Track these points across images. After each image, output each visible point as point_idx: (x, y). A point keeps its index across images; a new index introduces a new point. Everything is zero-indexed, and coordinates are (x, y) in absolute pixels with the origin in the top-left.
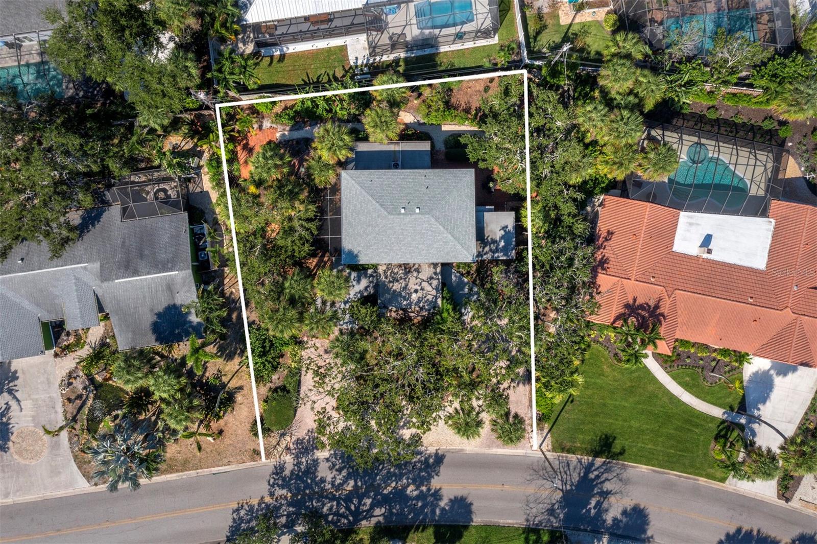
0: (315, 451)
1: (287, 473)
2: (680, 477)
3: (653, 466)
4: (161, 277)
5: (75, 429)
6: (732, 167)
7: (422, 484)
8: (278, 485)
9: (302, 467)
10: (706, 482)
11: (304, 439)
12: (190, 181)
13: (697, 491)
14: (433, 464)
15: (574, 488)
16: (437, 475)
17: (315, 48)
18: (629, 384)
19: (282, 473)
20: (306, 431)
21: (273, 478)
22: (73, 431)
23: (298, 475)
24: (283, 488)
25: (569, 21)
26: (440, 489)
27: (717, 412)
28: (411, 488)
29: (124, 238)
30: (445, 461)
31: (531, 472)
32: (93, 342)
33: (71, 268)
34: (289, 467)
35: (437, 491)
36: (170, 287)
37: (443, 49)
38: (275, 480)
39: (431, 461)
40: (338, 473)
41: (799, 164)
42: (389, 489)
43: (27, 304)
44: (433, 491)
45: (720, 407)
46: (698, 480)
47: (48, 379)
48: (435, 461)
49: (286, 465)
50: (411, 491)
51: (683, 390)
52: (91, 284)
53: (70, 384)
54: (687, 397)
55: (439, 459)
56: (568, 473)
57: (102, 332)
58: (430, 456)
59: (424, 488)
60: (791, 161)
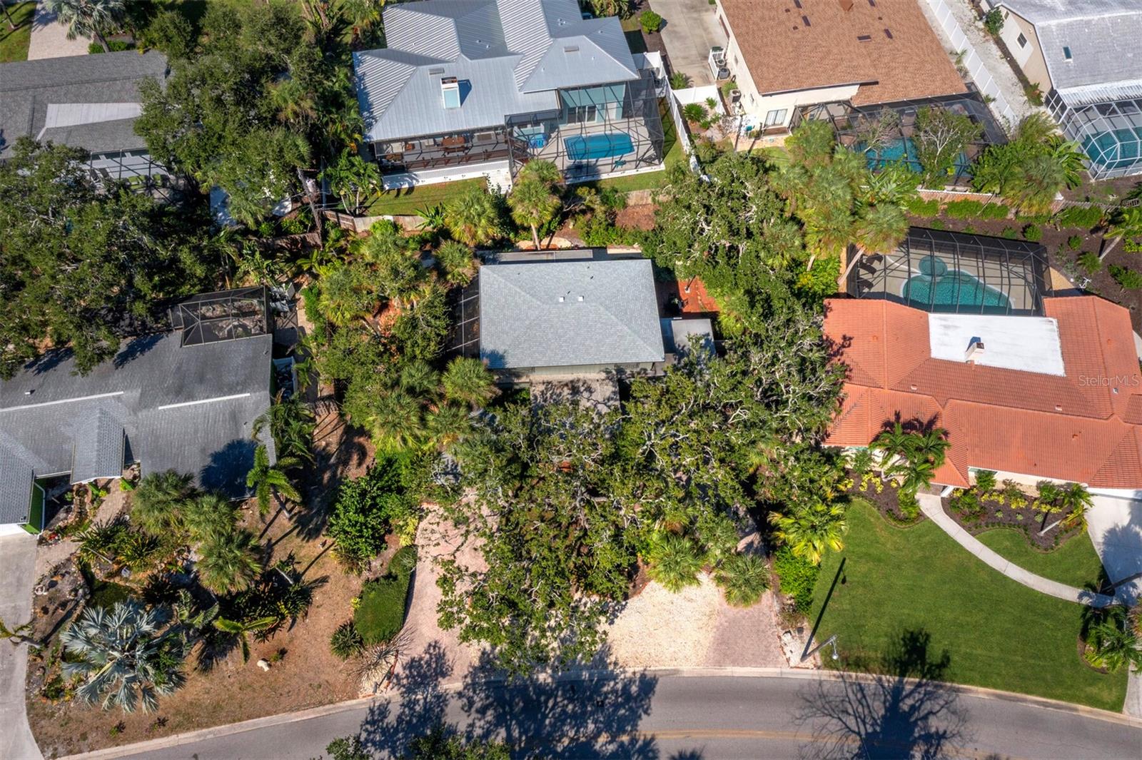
0: (440, 679)
1: (391, 719)
2: (1045, 705)
3: (995, 687)
4: (224, 402)
5: (42, 658)
6: (981, 281)
7: (622, 730)
8: (374, 744)
9: (417, 708)
10: (1091, 712)
11: (421, 659)
12: (278, 315)
13: (1080, 729)
14: (639, 695)
15: (878, 729)
16: (646, 712)
17: (447, 180)
18: (920, 554)
19: (382, 720)
20: (426, 645)
21: (366, 730)
22: (39, 660)
23: (409, 722)
24: (382, 748)
25: (747, 149)
26: (653, 739)
27: (1070, 594)
28: (603, 738)
29: (181, 364)
30: (658, 688)
31: (801, 702)
32: (104, 521)
33: (99, 399)
34: (395, 710)
35: (648, 743)
36: (235, 415)
37: (604, 176)
38: (369, 733)
39: (634, 689)
40: (479, 716)
41: (1065, 275)
42: (566, 741)
43: (21, 452)
44: (640, 743)
45: (1071, 585)
46: (1076, 710)
47: (19, 580)
48: (640, 688)
49: (390, 706)
50: (603, 743)
51: (1006, 561)
52: (122, 420)
53: (53, 584)
54: (1014, 572)
55: (648, 684)
56: (865, 703)
57: (120, 507)
58: (631, 681)
59: (625, 739)
60: (1054, 273)
